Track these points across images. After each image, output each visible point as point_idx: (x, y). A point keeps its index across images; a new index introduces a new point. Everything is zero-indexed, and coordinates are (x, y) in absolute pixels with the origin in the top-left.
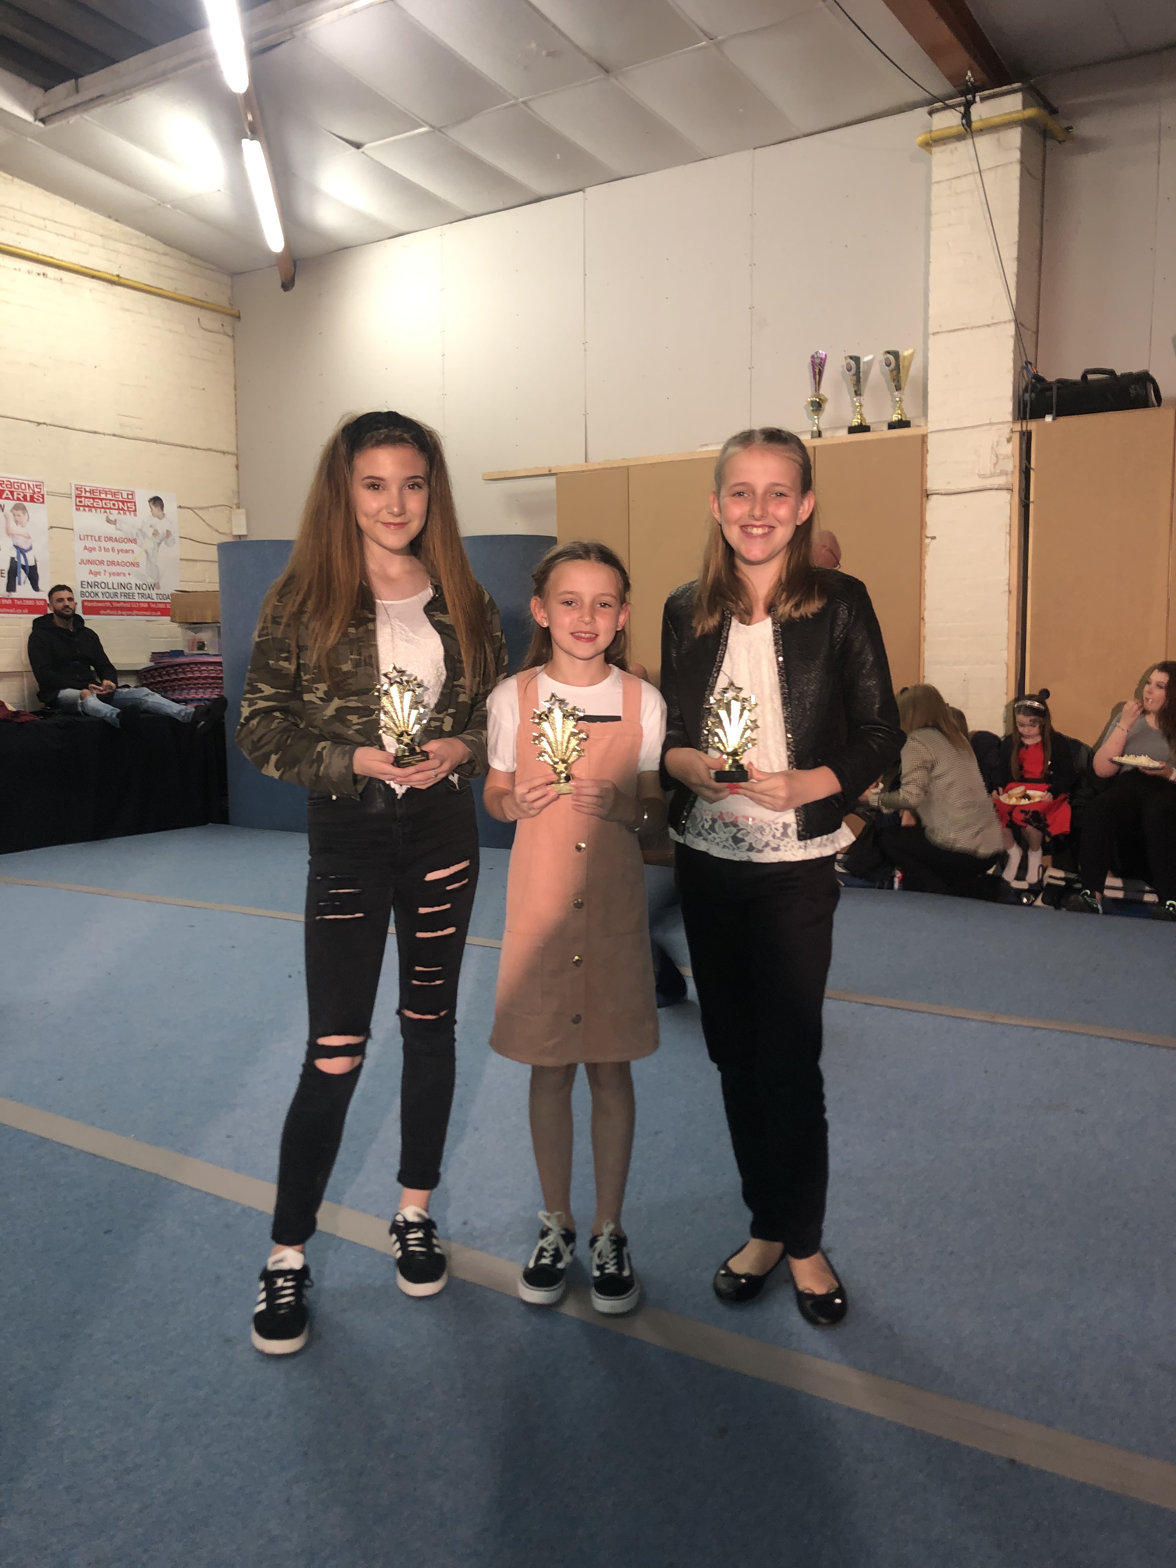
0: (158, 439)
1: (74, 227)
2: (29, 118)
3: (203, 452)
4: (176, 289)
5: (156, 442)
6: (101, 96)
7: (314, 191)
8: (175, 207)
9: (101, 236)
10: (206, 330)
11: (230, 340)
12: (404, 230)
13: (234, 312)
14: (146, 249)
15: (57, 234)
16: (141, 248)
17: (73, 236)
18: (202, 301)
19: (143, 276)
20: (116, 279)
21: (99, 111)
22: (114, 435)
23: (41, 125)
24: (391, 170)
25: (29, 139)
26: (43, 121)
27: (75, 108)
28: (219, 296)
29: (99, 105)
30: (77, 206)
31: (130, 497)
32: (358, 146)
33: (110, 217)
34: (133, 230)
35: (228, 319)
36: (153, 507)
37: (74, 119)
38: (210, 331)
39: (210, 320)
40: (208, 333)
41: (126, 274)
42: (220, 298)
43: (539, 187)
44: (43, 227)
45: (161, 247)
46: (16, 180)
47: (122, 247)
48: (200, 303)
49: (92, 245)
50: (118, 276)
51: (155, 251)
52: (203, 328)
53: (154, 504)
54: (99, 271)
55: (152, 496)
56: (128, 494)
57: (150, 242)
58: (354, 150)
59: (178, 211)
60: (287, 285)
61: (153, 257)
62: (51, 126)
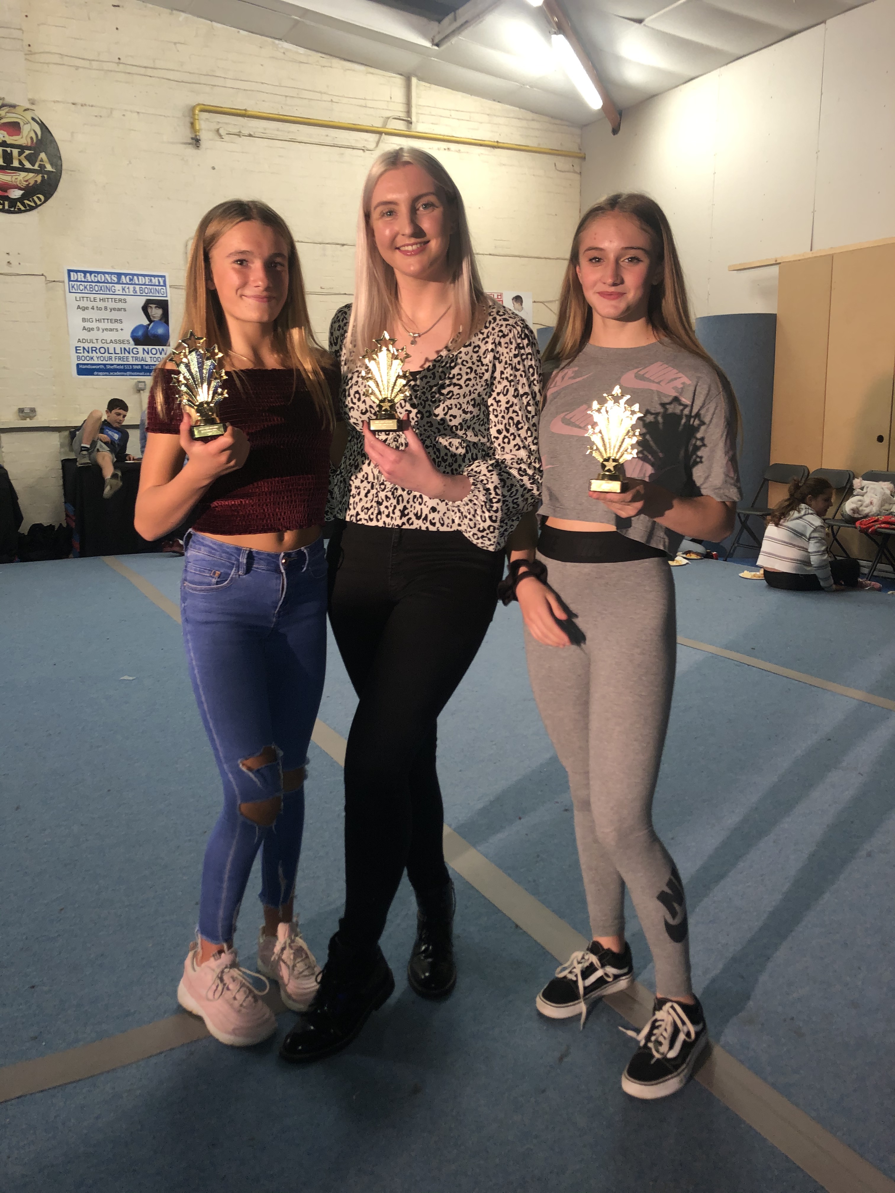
0: (521, 254)
1: (470, 112)
2: (428, 44)
3: (554, 261)
4: (539, 144)
5: (519, 256)
6: (467, 22)
7: (618, 59)
8: (531, 87)
9: (488, 115)
10: (560, 171)
11: (577, 177)
12: (693, 75)
13: (581, 155)
14: (519, 119)
15: (458, 119)
16: (516, 118)
17: (469, 119)
18: (558, 150)
19: (516, 139)
20: (496, 144)
21: (466, 32)
22: (490, 255)
23: (436, 48)
24: (670, 34)
25: (432, 58)
26: (437, 45)
27: (454, 33)
28: (570, 145)
29: (466, 28)
30: (473, 97)
31: (499, 297)
32: (640, 21)
33: (494, 100)
34: (511, 107)
35: (577, 161)
36: (515, 303)
37: (454, 40)
38: (562, 172)
39: (562, 163)
40: (561, 173)
41: (503, 140)
42: (571, 145)
43: (789, 25)
44: (449, 116)
45: (530, 115)
46: (433, 86)
47: (502, 121)
48: (555, 152)
49: (481, 123)
50: (497, 142)
51: (525, 119)
52: (558, 170)
53: (516, 301)
54: (484, 141)
55: (515, 295)
56: (498, 295)
57: (522, 113)
58: (637, 25)
59: (535, 89)
60: (615, 131)
61: (524, 123)
62: (443, 47)
